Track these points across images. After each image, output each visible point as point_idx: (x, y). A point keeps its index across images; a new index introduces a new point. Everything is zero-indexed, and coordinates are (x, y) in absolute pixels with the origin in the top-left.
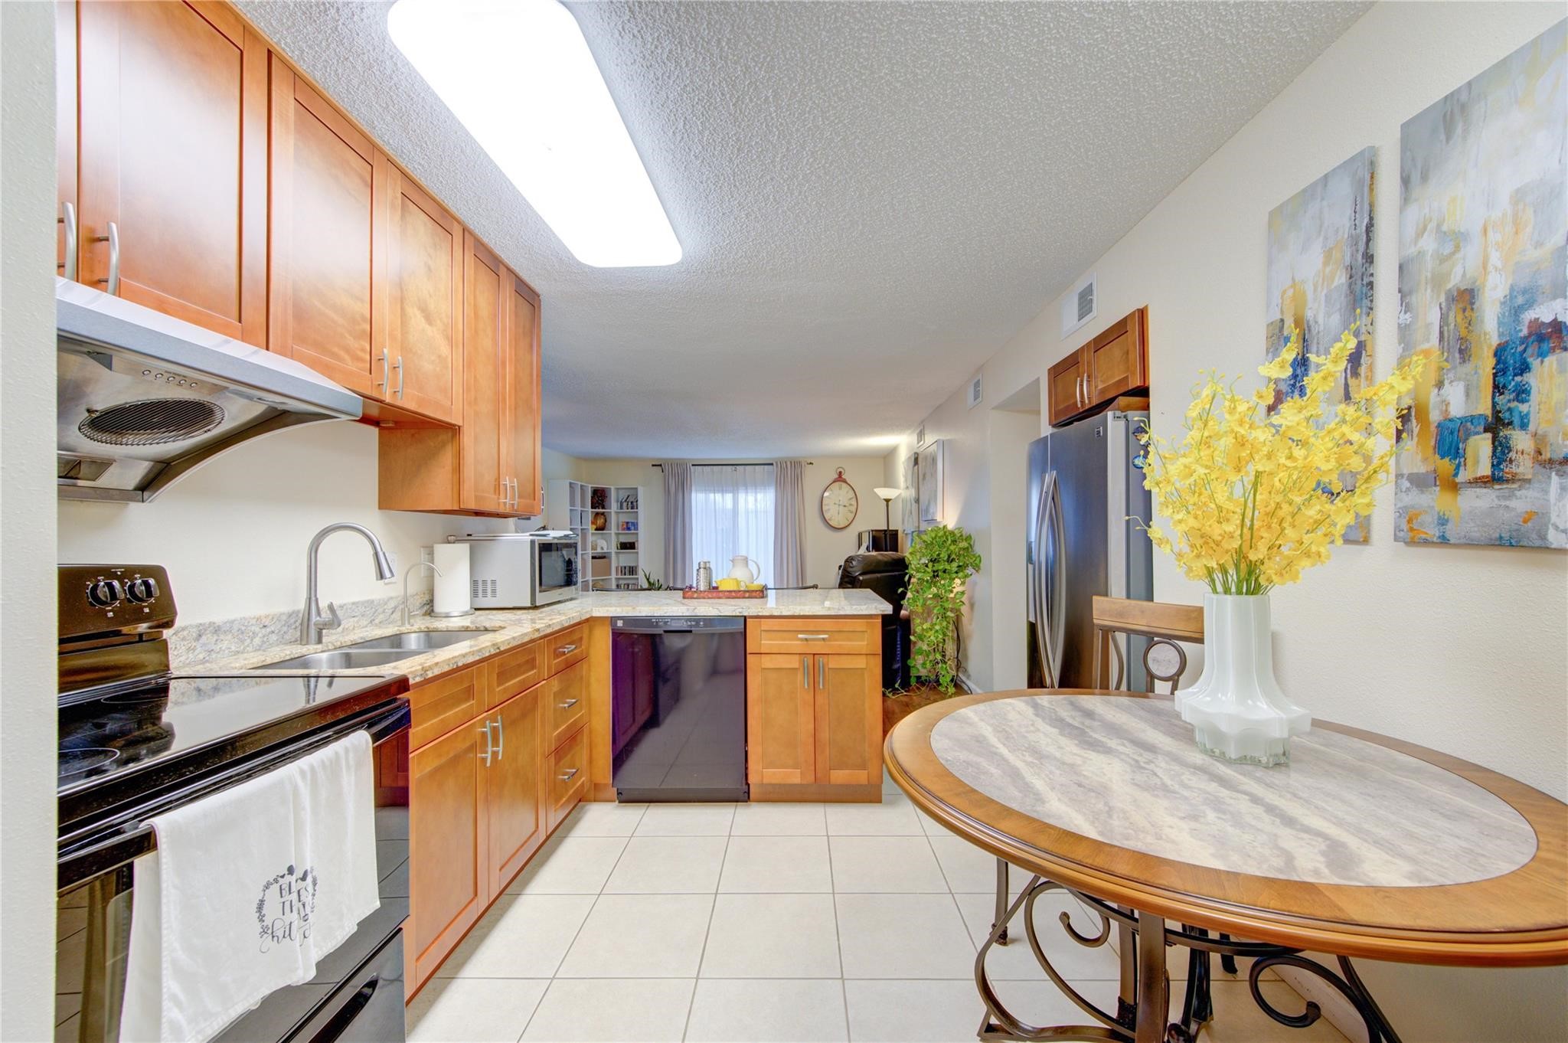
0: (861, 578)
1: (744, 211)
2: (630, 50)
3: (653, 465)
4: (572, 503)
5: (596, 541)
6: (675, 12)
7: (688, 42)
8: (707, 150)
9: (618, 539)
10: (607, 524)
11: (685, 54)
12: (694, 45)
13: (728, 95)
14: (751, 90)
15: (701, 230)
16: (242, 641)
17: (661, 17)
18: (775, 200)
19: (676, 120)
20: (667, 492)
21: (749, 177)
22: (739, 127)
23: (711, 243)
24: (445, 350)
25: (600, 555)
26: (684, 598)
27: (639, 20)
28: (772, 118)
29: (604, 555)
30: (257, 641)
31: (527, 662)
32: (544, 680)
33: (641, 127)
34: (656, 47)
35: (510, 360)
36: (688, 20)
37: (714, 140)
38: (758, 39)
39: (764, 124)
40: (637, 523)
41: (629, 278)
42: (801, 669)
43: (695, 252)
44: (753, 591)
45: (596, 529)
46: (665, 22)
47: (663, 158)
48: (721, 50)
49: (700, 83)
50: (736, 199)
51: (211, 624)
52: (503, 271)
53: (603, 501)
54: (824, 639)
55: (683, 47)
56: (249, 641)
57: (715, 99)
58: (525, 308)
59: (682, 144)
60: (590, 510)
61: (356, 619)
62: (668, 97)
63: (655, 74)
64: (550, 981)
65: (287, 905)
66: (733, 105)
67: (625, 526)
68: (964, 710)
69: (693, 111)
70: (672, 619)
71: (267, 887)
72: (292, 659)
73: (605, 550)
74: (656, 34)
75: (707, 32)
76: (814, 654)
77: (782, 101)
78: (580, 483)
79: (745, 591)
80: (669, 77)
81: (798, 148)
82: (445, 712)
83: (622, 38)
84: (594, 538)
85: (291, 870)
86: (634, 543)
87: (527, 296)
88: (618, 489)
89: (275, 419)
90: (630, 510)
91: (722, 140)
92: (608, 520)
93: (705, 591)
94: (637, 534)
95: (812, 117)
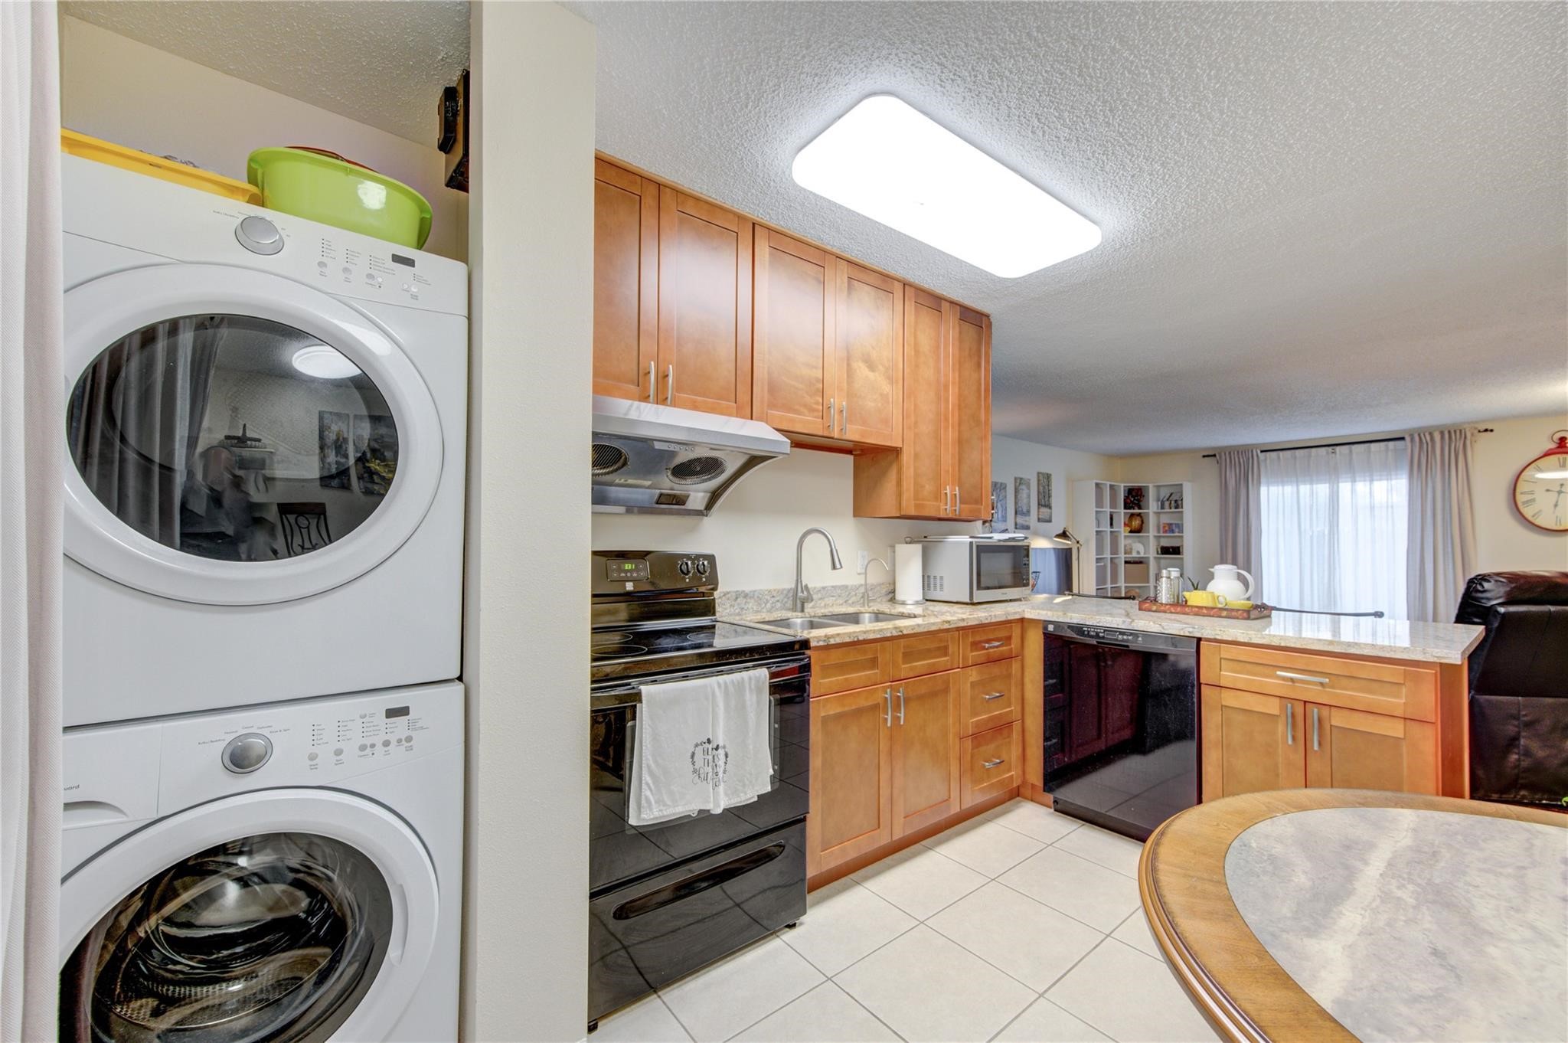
0: (1502, 610)
1: (1156, 163)
2: (956, 92)
3: (1204, 456)
4: (1099, 502)
5: (1130, 544)
6: (975, 41)
7: (1000, 54)
8: (1076, 129)
9: (1159, 542)
10: (1144, 525)
11: (1004, 65)
12: (1007, 54)
13: (1068, 71)
14: (1090, 52)
15: (1115, 202)
16: (760, 604)
17: (965, 52)
18: (1190, 134)
19: (1029, 120)
20: (1224, 487)
21: (1141, 128)
22: (1099, 91)
23: (1135, 209)
24: (886, 388)
25: (1137, 560)
26: (1140, 609)
27: (950, 67)
28: (1132, 62)
29: (1141, 560)
30: (769, 605)
31: (939, 648)
32: (959, 668)
33: (1000, 144)
34: (976, 76)
35: (954, 383)
36: (990, 38)
37: (1077, 117)
38: (1067, 7)
39: (1126, 72)
40: (1182, 524)
41: (1063, 274)
42: (1283, 718)
43: (1122, 225)
44: (1233, 610)
45: (1131, 532)
46: (971, 54)
47: (1035, 158)
48: (1035, 41)
49: (1033, 78)
50: (1138, 156)
51: (744, 591)
52: (945, 306)
53: (1139, 501)
54: (1322, 684)
55: (999, 61)
56: (764, 605)
57: (1056, 82)
58: (970, 331)
59: (1047, 137)
60: (1122, 511)
61: (834, 598)
62: (1009, 108)
63: (987, 97)
64: (918, 923)
65: (706, 760)
66: (1078, 76)
67: (1167, 528)
69: (1040, 104)
70: (1105, 631)
71: (697, 746)
72: (781, 620)
73: (1142, 555)
74: (970, 67)
75: (1012, 36)
76: (1305, 702)
77: (1134, 40)
78: (1108, 483)
79: (1221, 609)
80: (1000, 91)
81: (1186, 70)
82: (851, 674)
83: (944, 88)
84: (1129, 541)
85: (709, 741)
86: (1179, 548)
87: (975, 320)
88: (1158, 487)
89: (753, 461)
90: (1173, 510)
91: (1087, 111)
92: (1144, 521)
93: (1167, 605)
94: (1182, 537)
95: (1182, 33)
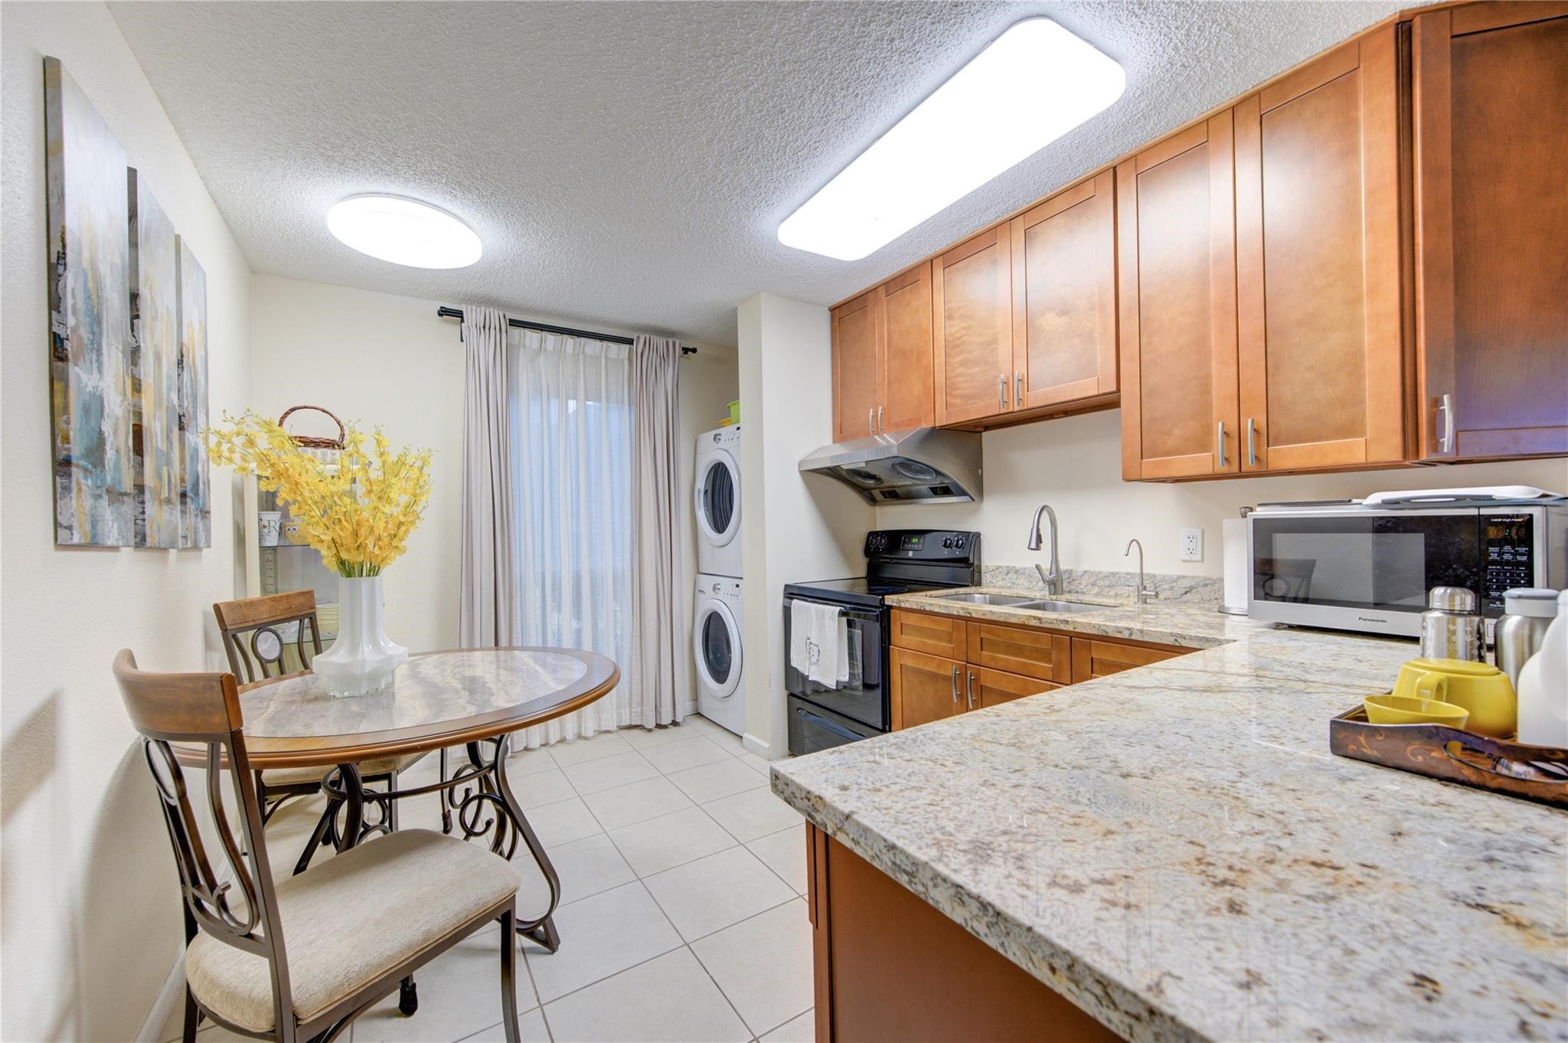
31: (1036, 650)
68: (560, 688)
82: (927, 639)
